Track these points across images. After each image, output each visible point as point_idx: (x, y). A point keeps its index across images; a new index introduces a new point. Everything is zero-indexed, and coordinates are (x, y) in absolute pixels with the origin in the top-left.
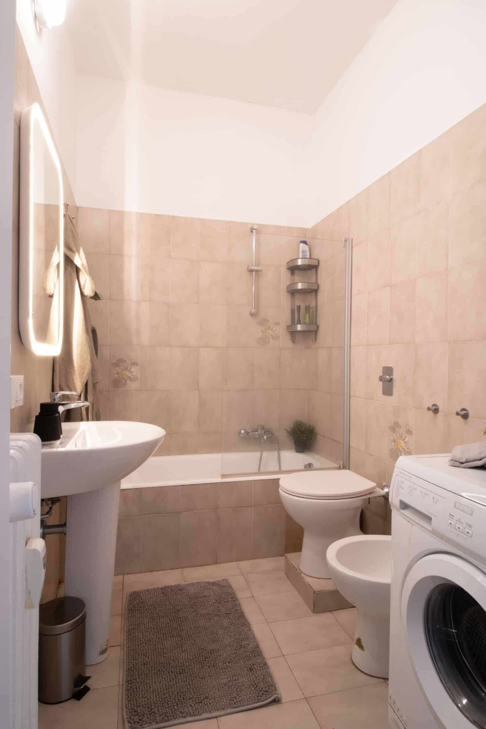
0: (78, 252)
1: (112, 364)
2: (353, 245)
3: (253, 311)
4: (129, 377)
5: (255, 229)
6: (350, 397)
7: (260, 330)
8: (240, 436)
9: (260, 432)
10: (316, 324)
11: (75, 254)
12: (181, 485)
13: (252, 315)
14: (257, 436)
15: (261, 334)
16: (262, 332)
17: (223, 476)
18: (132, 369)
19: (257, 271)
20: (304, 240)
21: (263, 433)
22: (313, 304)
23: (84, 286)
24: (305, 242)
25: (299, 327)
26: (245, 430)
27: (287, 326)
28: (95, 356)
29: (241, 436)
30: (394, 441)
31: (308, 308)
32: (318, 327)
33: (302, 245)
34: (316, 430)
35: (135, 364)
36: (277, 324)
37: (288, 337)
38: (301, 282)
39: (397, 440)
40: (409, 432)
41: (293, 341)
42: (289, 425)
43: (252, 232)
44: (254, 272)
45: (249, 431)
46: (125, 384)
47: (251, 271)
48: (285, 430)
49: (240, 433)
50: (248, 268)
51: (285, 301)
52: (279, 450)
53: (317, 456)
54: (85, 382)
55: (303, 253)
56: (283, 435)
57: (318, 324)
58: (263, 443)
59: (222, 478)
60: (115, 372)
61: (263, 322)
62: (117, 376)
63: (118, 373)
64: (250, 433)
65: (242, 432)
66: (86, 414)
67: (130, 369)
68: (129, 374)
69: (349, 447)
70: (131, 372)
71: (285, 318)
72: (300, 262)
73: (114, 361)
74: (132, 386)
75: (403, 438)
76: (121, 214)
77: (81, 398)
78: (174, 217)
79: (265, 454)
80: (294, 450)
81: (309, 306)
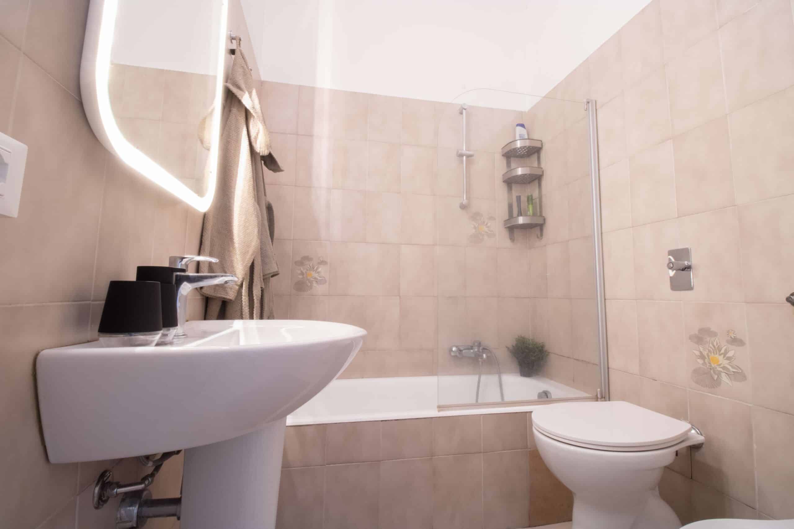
0: (250, 93)
1: (296, 263)
2: (597, 108)
3: (465, 202)
4: (315, 278)
5: (465, 109)
6: (605, 299)
7: (473, 226)
8: (450, 354)
9: (476, 350)
10: (541, 215)
11: (245, 93)
12: (382, 421)
13: (463, 207)
14: (473, 356)
15: (474, 231)
16: (475, 228)
17: (441, 408)
18: (320, 270)
19: (469, 156)
20: (521, 123)
21: (481, 351)
22: (536, 194)
23: (256, 138)
24: (522, 126)
25: (521, 220)
26: (457, 347)
27: (505, 221)
28: (269, 238)
29: (453, 354)
30: (702, 357)
31: (530, 199)
32: (544, 220)
33: (519, 129)
34: (546, 348)
35: (323, 263)
36: (492, 218)
37: (505, 233)
38: (521, 167)
39: (708, 356)
40: (736, 341)
41: (512, 239)
42: (511, 342)
43: (461, 113)
44: (464, 157)
45: (462, 349)
46: (311, 287)
47: (461, 156)
48: (507, 347)
49: (451, 350)
50: (458, 152)
51: (501, 191)
52: (499, 373)
53: (552, 382)
54: (249, 265)
55: (520, 137)
56: (502, 354)
57: (544, 215)
58: (480, 363)
59: (439, 411)
60: (299, 272)
61: (475, 217)
62: (301, 277)
63: (302, 274)
64: (464, 351)
65: (454, 349)
66: (249, 313)
67: (317, 269)
68: (316, 275)
69: (608, 368)
70: (318, 273)
71: (502, 212)
72: (519, 144)
73: (298, 259)
74: (319, 289)
75: (723, 351)
76: (313, 90)
77: (242, 289)
78: (372, 96)
79: (483, 378)
80: (519, 374)
81: (532, 196)
